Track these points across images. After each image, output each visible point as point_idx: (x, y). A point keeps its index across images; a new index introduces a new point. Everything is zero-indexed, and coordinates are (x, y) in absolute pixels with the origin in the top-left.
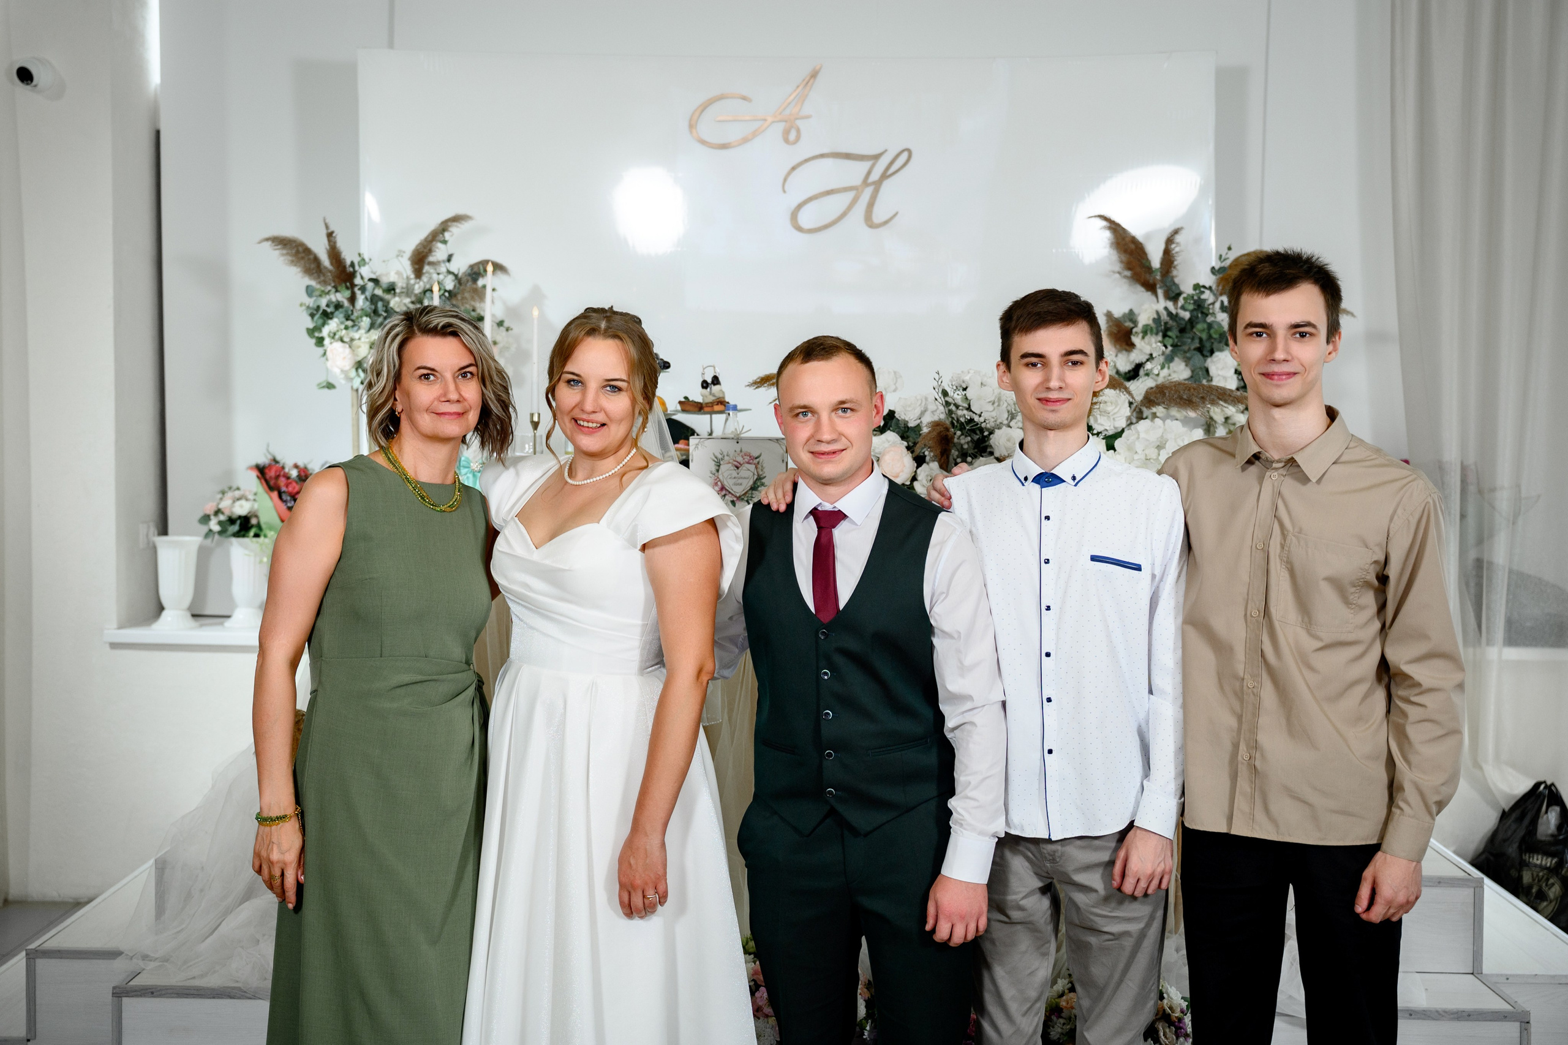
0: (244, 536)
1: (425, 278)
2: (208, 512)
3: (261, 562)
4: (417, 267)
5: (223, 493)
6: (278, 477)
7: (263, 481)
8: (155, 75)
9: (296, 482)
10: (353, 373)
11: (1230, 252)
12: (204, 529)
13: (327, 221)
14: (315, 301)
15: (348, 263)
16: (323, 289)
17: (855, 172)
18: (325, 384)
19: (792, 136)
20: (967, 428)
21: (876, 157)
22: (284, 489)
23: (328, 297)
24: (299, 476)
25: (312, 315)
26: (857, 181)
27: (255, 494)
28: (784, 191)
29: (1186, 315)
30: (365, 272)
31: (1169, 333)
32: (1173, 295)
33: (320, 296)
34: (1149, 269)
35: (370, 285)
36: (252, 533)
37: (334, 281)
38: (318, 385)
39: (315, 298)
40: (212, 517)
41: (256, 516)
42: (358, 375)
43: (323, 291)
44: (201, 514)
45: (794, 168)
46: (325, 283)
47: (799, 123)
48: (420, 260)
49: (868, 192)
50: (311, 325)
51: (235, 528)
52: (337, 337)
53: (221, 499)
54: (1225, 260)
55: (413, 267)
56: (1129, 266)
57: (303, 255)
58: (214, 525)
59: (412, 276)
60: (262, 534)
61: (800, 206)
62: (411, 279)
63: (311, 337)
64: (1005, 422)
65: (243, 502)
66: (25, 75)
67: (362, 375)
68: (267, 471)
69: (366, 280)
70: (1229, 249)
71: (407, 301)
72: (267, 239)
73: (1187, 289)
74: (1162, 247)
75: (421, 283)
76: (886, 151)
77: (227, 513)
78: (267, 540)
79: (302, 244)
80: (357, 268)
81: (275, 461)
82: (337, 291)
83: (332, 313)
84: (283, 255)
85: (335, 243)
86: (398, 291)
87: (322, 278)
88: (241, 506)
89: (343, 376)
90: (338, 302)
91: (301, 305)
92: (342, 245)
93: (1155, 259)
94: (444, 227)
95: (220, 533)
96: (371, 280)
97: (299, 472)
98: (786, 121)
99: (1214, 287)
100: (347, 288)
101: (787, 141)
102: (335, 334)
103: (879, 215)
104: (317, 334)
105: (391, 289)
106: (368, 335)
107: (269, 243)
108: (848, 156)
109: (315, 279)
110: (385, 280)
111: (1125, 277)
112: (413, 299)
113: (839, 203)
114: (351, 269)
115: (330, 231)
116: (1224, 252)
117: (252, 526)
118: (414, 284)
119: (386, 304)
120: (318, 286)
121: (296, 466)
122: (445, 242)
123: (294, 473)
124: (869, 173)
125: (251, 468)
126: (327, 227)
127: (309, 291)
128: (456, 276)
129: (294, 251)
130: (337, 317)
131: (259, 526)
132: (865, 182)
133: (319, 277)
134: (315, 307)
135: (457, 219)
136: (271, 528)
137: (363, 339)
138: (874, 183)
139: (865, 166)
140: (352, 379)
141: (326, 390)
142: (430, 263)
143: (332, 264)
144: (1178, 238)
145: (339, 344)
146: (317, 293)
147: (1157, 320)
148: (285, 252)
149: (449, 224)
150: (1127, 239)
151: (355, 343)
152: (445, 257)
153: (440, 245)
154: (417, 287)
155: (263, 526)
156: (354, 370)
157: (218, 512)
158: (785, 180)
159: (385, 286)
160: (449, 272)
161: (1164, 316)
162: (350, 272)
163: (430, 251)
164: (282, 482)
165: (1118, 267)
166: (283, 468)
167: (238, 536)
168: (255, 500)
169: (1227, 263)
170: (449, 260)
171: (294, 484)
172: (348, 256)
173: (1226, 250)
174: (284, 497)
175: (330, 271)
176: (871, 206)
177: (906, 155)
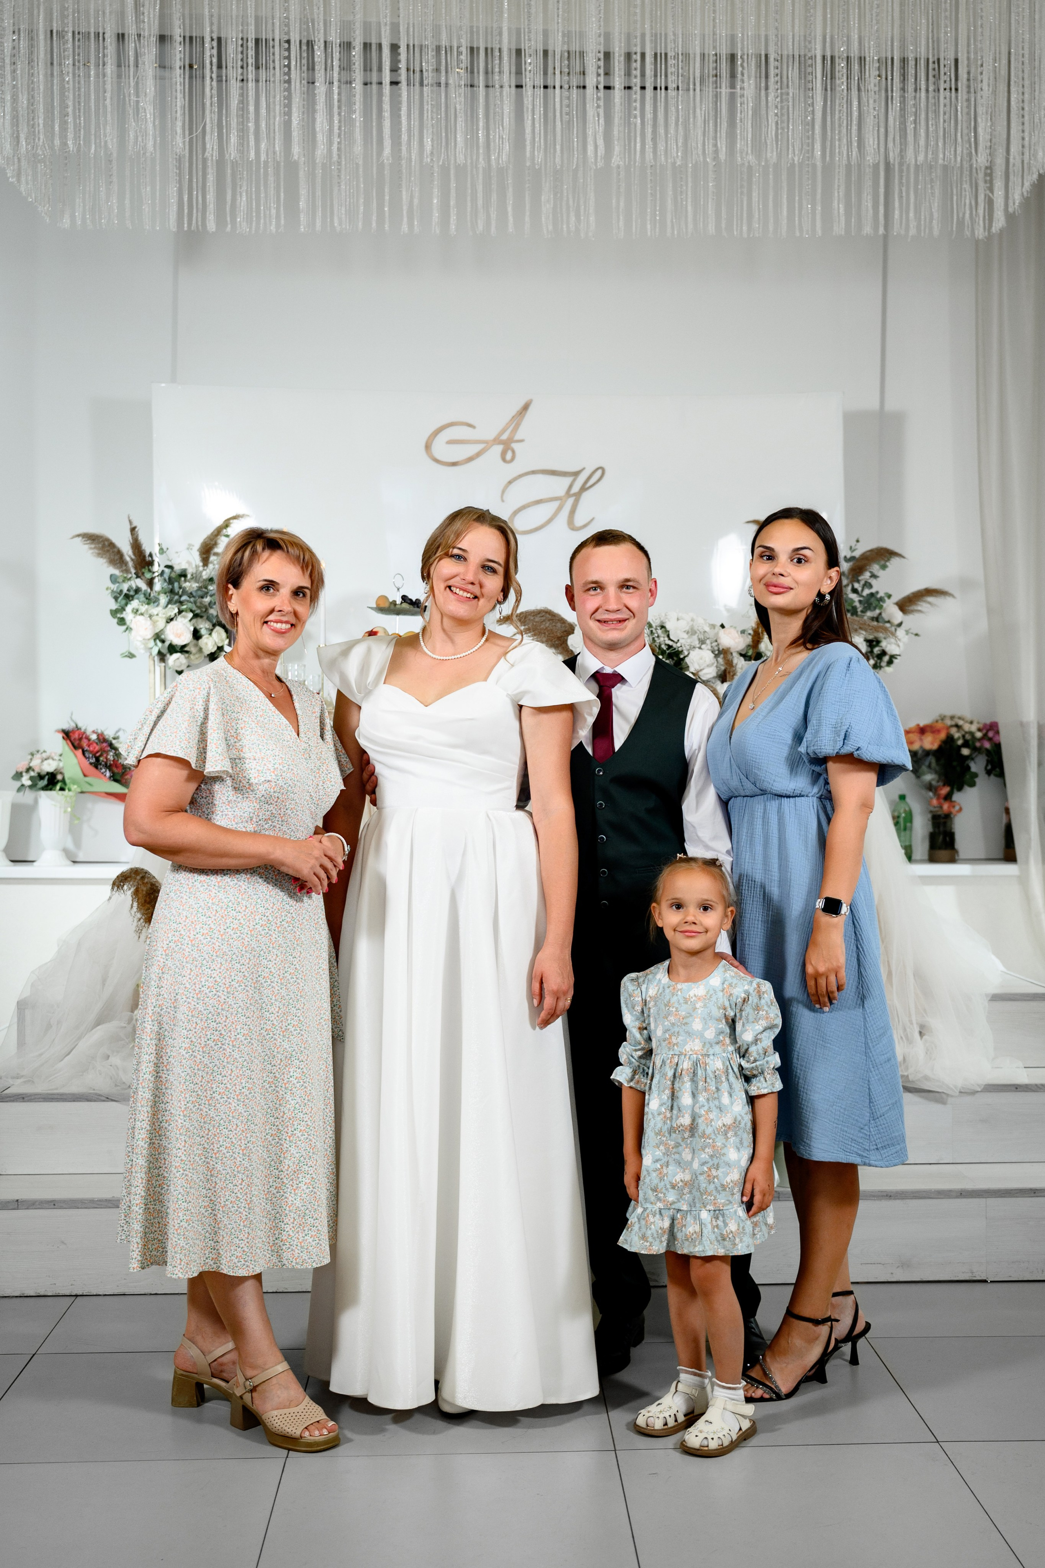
0: (51, 790)
1: (211, 566)
2: (20, 770)
3: (65, 812)
4: (205, 556)
5: (32, 754)
6: (80, 739)
7: (68, 741)
9: (97, 743)
10: (152, 643)
11: (858, 544)
12: (18, 784)
13: (131, 518)
14: (118, 587)
15: (147, 554)
16: (125, 575)
17: (559, 486)
18: (127, 654)
19: (509, 456)
20: (668, 652)
21: (576, 474)
22: (86, 748)
23: (129, 583)
24: (98, 738)
25: (116, 598)
26: (561, 492)
27: (61, 755)
28: (503, 501)
30: (162, 560)
33: (124, 581)
35: (167, 571)
36: (58, 787)
37: (136, 568)
38: (122, 654)
39: (117, 585)
40: (24, 774)
41: (61, 773)
42: (156, 644)
43: (125, 578)
44: (14, 772)
45: (510, 482)
46: (126, 572)
47: (514, 445)
48: (207, 551)
49: (571, 501)
50: (114, 606)
51: (44, 782)
52: (139, 612)
53: (31, 759)
54: (854, 550)
55: (201, 557)
57: (108, 548)
58: (26, 781)
59: (201, 564)
60: (67, 788)
61: (514, 513)
62: (199, 567)
63: (114, 618)
64: (698, 646)
65: (50, 761)
67: (160, 644)
68: (71, 734)
69: (162, 567)
70: (858, 541)
71: (197, 585)
72: (78, 536)
75: (208, 570)
76: (584, 469)
77: (37, 770)
78: (71, 793)
79: (108, 540)
80: (155, 558)
81: (78, 728)
82: (138, 577)
83: (133, 597)
84: (91, 548)
85: (137, 536)
86: (189, 576)
87: (124, 568)
88: (49, 765)
89: (143, 646)
90: (137, 586)
91: (107, 589)
92: (142, 539)
94: (227, 525)
95: (31, 787)
96: (167, 567)
97: (98, 735)
98: (503, 444)
100: (150, 571)
101: (504, 459)
102: (137, 610)
103: (577, 522)
104: (119, 615)
105: (183, 574)
106: (164, 610)
107: (80, 538)
108: (553, 473)
109: (117, 568)
110: (178, 568)
113: (547, 510)
114: (150, 559)
115: (133, 526)
116: (853, 543)
117: (58, 781)
118: (201, 572)
119: (180, 588)
120: (121, 574)
121: (94, 732)
123: (94, 737)
124: (571, 487)
125: (58, 731)
126: (131, 524)
127: (113, 579)
129: (100, 545)
130: (138, 599)
131: (63, 781)
132: (568, 494)
133: (121, 567)
134: (119, 591)
135: (238, 518)
136: (74, 782)
137: (160, 615)
138: (574, 495)
139: (568, 480)
140: (152, 648)
141: (128, 659)
142: (216, 554)
143: (134, 554)
145: (142, 617)
146: (121, 580)
148: (93, 546)
149: (231, 521)
151: (154, 618)
154: (204, 573)
155: (67, 781)
156: (152, 642)
157: (29, 769)
158: (503, 492)
159: (178, 572)
162: (149, 561)
163: (214, 544)
164: (84, 743)
166: (84, 733)
167: (47, 790)
168: (60, 760)
169: (857, 554)
171: (95, 745)
172: (150, 546)
173: (855, 543)
174: (87, 754)
175: (131, 560)
176: (573, 512)
177: (599, 473)
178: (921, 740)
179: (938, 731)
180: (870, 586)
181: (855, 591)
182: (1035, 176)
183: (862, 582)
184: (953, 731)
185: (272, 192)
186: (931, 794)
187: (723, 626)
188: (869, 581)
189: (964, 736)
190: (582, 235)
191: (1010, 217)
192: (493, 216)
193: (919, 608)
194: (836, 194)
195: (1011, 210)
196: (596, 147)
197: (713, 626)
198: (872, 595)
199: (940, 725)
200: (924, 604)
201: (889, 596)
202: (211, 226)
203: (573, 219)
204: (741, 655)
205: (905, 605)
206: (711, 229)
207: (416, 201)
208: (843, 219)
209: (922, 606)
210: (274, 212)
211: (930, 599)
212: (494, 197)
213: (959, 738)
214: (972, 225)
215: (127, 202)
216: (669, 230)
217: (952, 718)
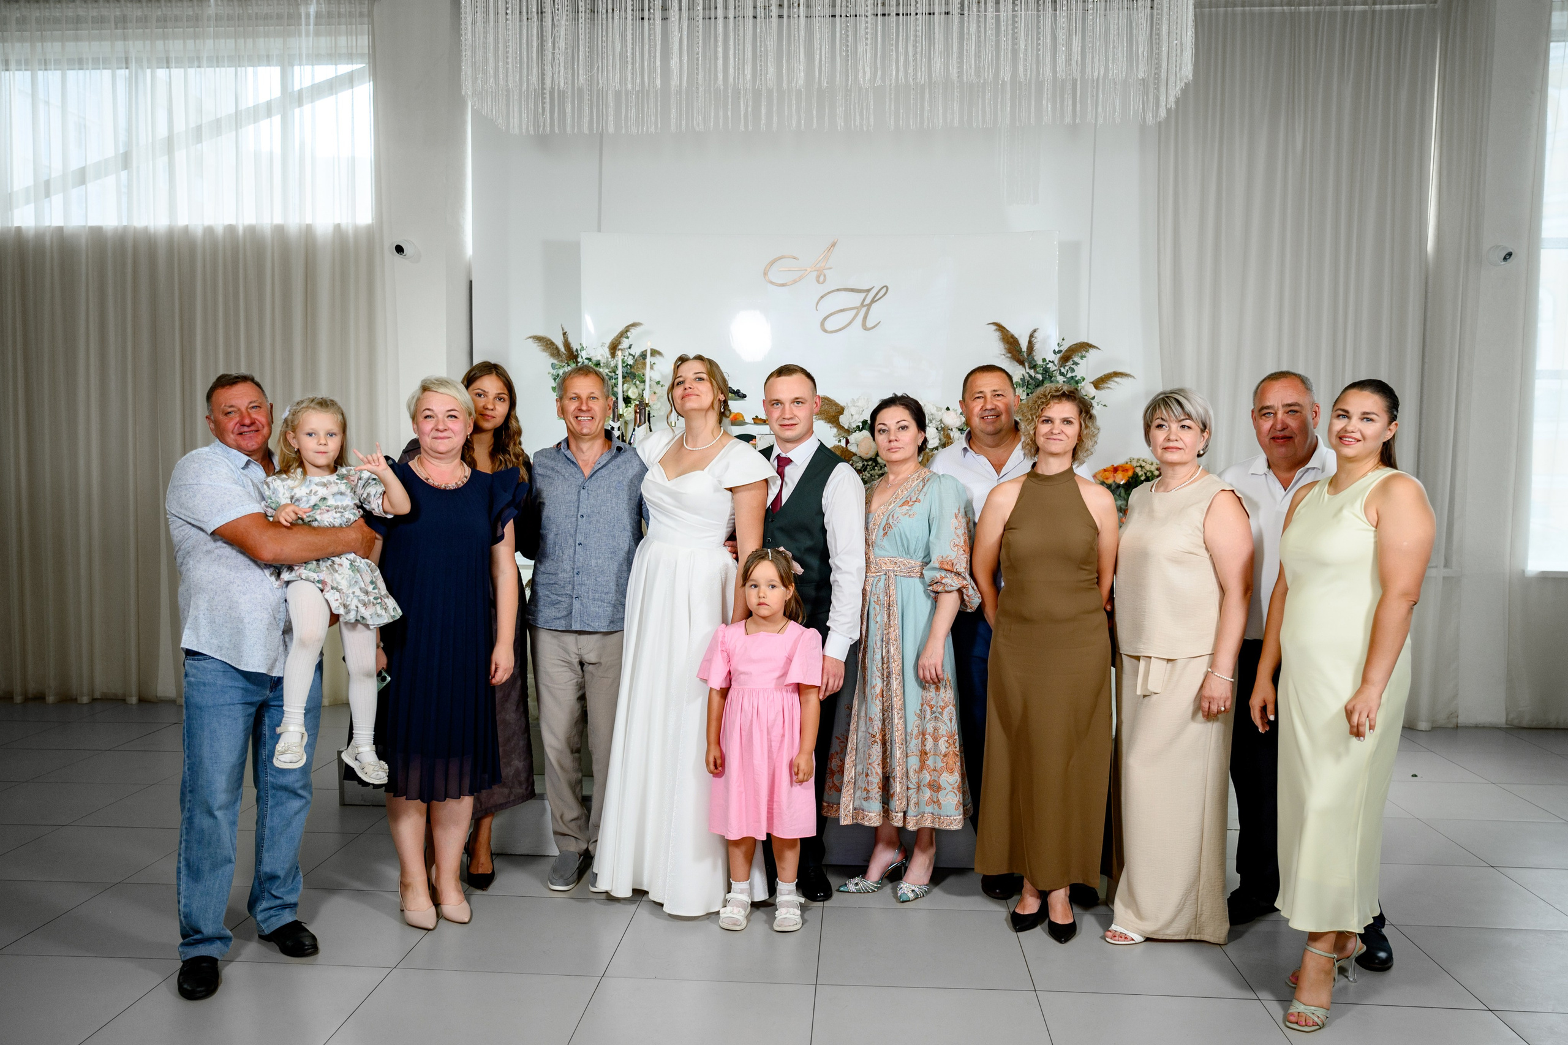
1: (617, 360)
4: (612, 351)
8: (469, 250)
11: (1064, 342)
13: (563, 326)
15: (575, 350)
16: (560, 364)
17: (856, 299)
19: (821, 279)
21: (868, 291)
25: (555, 379)
26: (858, 304)
28: (817, 310)
29: (1040, 377)
30: (584, 354)
31: (1029, 386)
32: (1034, 367)
34: (1020, 351)
37: (567, 359)
45: (822, 297)
46: (562, 361)
47: (826, 272)
48: (614, 348)
49: (864, 309)
54: (1059, 347)
55: (610, 352)
56: (1010, 351)
57: (550, 345)
59: (610, 357)
61: (825, 319)
62: (608, 358)
66: (399, 249)
69: (584, 358)
70: (1063, 340)
72: (530, 337)
73: (1040, 362)
74: (1028, 339)
76: (874, 287)
79: (549, 340)
80: (579, 352)
82: (568, 365)
84: (538, 346)
85: (567, 338)
87: (560, 358)
91: (549, 373)
92: (571, 339)
93: (1024, 346)
94: (627, 330)
96: (586, 359)
98: (818, 271)
99: (1056, 362)
100: (574, 362)
101: (818, 281)
103: (869, 324)
105: (598, 364)
107: (532, 339)
108: (852, 290)
109: (556, 359)
110: (594, 359)
111: (1007, 357)
112: (610, 370)
113: (849, 315)
114: (576, 353)
115: (564, 332)
116: (1060, 341)
118: (610, 364)
120: (558, 363)
122: (628, 338)
124: (864, 300)
126: (563, 330)
127: (553, 366)
128: (634, 357)
129: (545, 344)
132: (862, 305)
133: (558, 358)
135: (634, 325)
138: (867, 305)
139: (862, 295)
142: (620, 350)
143: (565, 350)
144: (1036, 334)
147: (1023, 379)
148: (540, 344)
149: (630, 327)
150: (1009, 336)
152: (628, 346)
153: (625, 339)
154: (612, 364)
158: (817, 304)
159: (594, 362)
160: (630, 354)
161: (1027, 376)
162: (576, 355)
163: (620, 343)
165: (1004, 352)
169: (1064, 348)
170: (630, 348)
172: (575, 346)
175: (564, 354)
176: (865, 318)
177: (885, 289)
178: (1114, 477)
179: (1127, 470)
180: (1073, 370)
181: (1062, 374)
182: (1183, 85)
183: (1067, 368)
184: (1138, 470)
185: (652, 105)
186: (1121, 514)
187: (948, 409)
188: (1073, 366)
189: (1146, 474)
190: (865, 129)
191: (1169, 111)
192: (803, 115)
193: (1109, 386)
194: (1045, 96)
195: (1169, 106)
196: (864, 73)
197: (939, 409)
198: (1072, 377)
199: (1128, 466)
200: (1112, 383)
201: (1084, 379)
202: (611, 129)
203: (858, 117)
204: (959, 430)
205: (1098, 384)
206: (956, 123)
207: (750, 109)
208: (1050, 113)
209: (1111, 384)
210: (653, 119)
211: (1117, 379)
212: (803, 104)
213: (1142, 475)
214: (1144, 115)
215: (556, 115)
216: (926, 123)
217: (1138, 460)
